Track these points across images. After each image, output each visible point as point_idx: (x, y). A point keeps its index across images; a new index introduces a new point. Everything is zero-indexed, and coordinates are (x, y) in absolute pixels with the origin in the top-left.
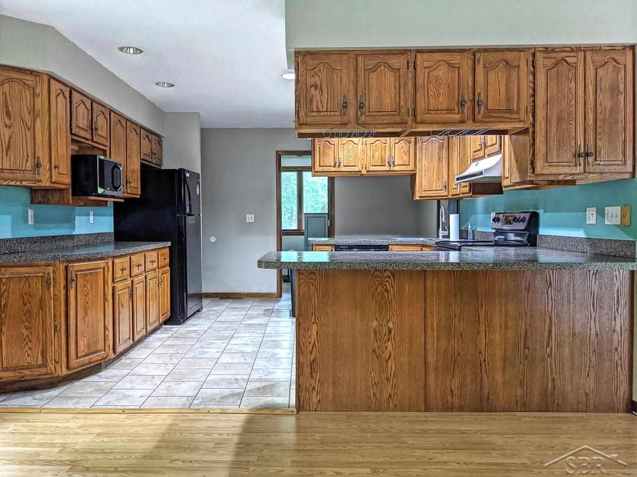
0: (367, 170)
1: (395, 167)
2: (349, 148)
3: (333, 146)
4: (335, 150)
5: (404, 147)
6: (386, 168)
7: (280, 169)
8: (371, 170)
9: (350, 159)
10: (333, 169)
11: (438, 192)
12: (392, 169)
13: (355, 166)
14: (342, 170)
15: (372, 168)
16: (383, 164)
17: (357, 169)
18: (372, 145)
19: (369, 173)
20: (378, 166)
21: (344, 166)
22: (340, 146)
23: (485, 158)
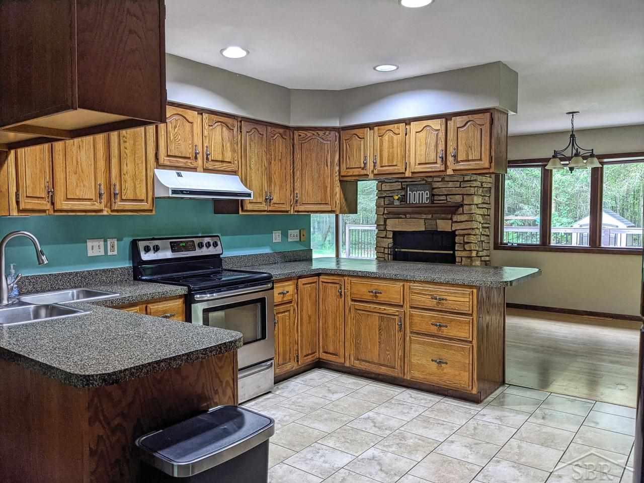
23: (196, 171)
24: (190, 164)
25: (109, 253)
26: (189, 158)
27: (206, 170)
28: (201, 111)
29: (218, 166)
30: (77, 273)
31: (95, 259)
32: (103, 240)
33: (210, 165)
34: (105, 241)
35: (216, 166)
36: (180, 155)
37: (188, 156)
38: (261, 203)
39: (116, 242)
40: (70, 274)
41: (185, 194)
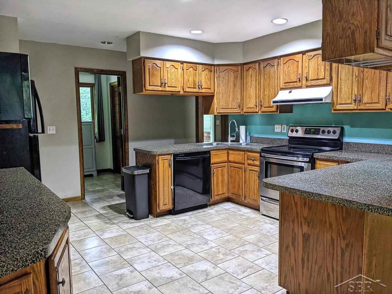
0: (184, 91)
1: (202, 90)
2: (172, 72)
3: (159, 68)
4: (161, 72)
5: (208, 74)
6: (196, 90)
7: (79, 85)
8: (187, 91)
9: (173, 81)
10: (160, 89)
11: (233, 110)
12: (200, 91)
13: (176, 87)
14: (167, 90)
15: (188, 90)
16: (195, 87)
17: (177, 90)
18: (187, 71)
19: (185, 93)
20: (192, 88)
21: (168, 87)
22: (165, 69)
23: (302, 88)
24: (295, 85)
25: (283, 131)
26: (296, 82)
27: (307, 87)
28: (304, 53)
29: (314, 83)
30: (269, 138)
31: (277, 133)
32: (280, 125)
33: (309, 83)
34: (282, 126)
35: (312, 83)
36: (290, 81)
37: (295, 81)
38: (351, 104)
39: (286, 126)
40: (267, 138)
41: (279, 103)
